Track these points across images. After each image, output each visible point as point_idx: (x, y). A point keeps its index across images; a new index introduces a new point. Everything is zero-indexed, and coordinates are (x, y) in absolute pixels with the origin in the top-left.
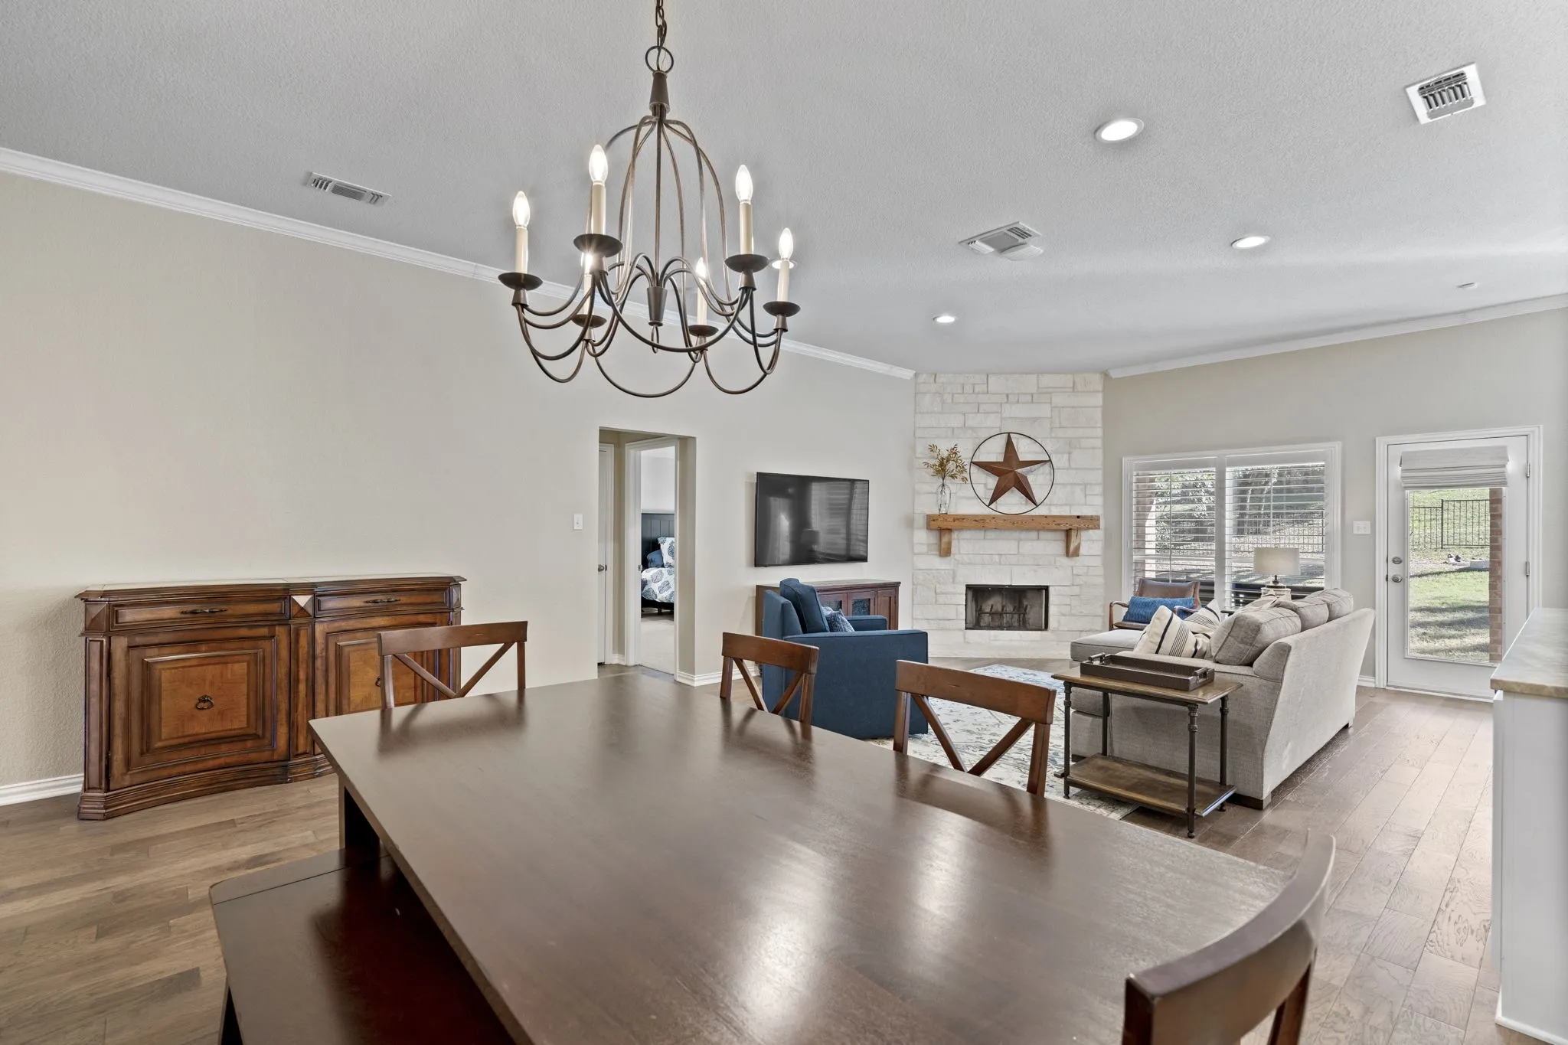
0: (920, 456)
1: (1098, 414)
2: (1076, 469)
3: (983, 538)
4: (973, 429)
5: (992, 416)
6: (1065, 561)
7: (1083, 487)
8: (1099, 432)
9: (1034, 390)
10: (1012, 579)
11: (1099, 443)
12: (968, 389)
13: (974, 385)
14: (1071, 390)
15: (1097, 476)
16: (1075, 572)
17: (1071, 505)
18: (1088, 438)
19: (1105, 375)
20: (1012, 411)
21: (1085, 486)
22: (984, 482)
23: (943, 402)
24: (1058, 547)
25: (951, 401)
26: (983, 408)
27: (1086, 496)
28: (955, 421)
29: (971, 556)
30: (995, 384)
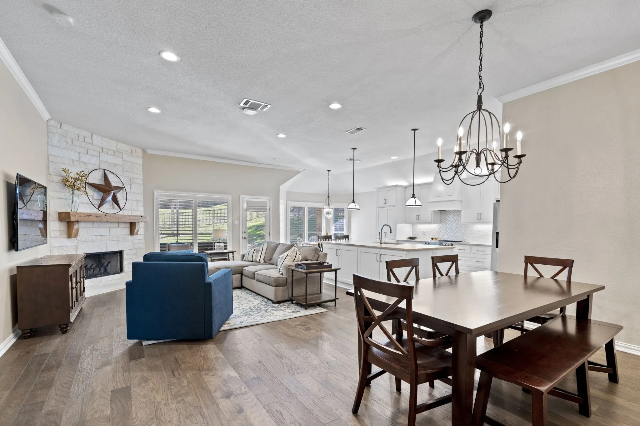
0: (53, 174)
1: (141, 167)
2: (133, 193)
3: (92, 226)
4: (85, 163)
5: (95, 158)
6: (130, 238)
7: (136, 202)
8: (141, 177)
9: (115, 149)
10: (107, 249)
11: (141, 182)
12: (81, 138)
13: (85, 137)
14: (130, 154)
15: (140, 198)
16: (134, 243)
17: (132, 210)
18: (138, 179)
19: (144, 151)
20: (104, 157)
21: (137, 201)
22: (92, 195)
23: (67, 143)
24: (128, 230)
25: (71, 143)
26: (90, 152)
27: (137, 206)
28: (75, 157)
29: (86, 237)
30: (97, 140)
